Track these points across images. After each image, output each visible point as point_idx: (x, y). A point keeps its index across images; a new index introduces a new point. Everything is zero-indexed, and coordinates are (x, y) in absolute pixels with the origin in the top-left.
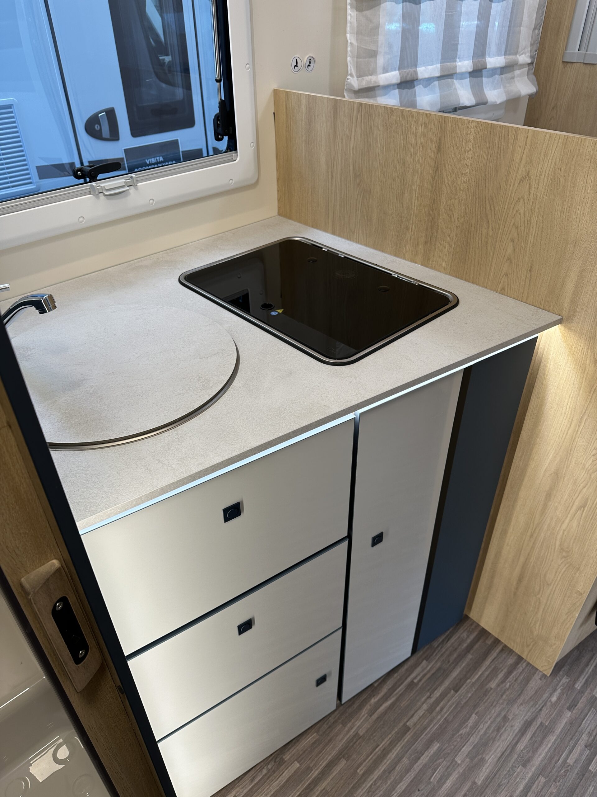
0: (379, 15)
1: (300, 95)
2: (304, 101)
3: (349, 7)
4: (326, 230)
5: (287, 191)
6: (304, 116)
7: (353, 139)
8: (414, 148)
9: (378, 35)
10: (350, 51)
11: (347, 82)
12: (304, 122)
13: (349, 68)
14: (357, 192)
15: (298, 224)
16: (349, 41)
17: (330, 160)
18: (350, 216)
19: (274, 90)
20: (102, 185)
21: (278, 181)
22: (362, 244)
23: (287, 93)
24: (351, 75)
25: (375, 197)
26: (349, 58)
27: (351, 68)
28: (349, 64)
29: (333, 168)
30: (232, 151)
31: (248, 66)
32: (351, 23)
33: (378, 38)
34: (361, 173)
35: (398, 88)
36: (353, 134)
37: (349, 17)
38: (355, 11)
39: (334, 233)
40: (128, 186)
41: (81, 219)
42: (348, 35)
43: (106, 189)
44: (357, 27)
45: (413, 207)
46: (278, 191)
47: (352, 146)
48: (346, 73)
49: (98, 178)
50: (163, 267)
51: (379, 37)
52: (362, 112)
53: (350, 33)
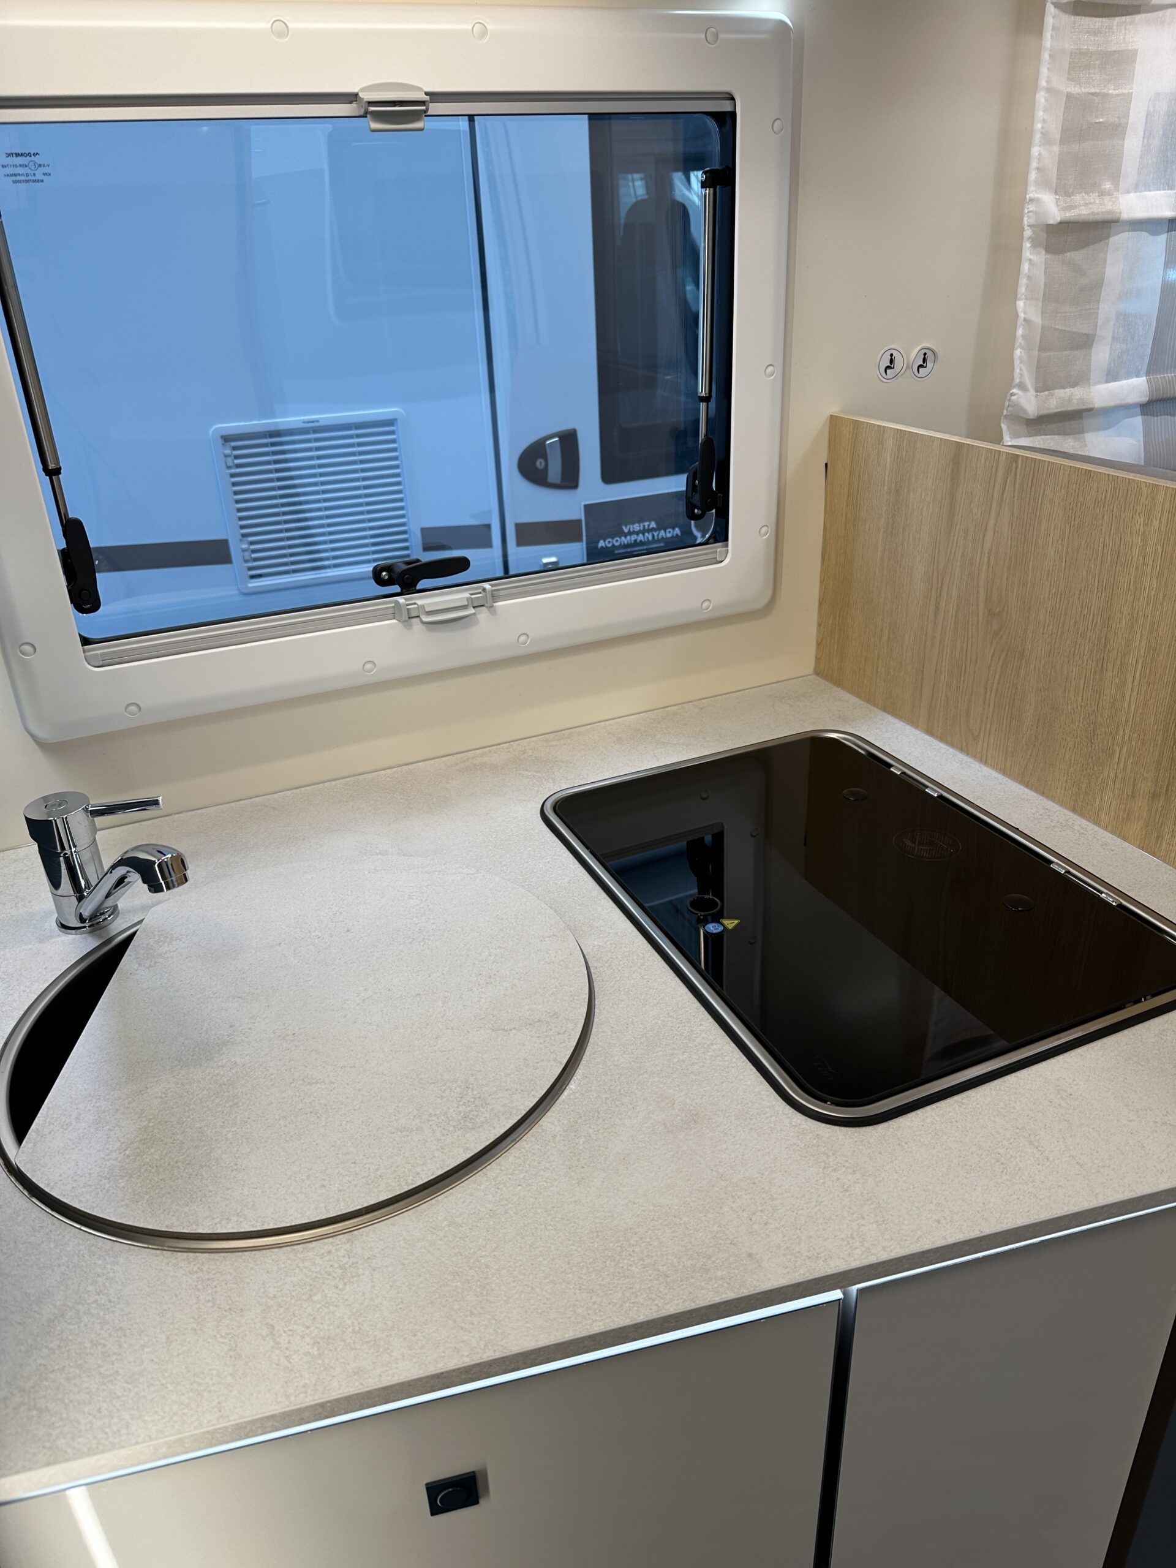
0: (1105, 259)
1: (884, 430)
2: (889, 443)
3: (1027, 245)
4: (913, 722)
5: (837, 628)
6: (887, 474)
7: (990, 532)
8: (1137, 568)
9: (1098, 301)
10: (1023, 337)
11: (1009, 400)
12: (886, 488)
13: (1017, 371)
14: (992, 650)
15: (853, 700)
16: (1022, 315)
17: (935, 573)
18: (970, 701)
19: (832, 416)
20: (420, 602)
21: (820, 604)
22: (994, 767)
23: (856, 423)
24: (1022, 386)
25: (1032, 667)
26: (1018, 352)
27: (1023, 371)
28: (1017, 363)
29: (941, 590)
30: (719, 542)
31: (770, 369)
32: (1029, 278)
33: (1098, 308)
34: (1003, 610)
35: (1143, 414)
36: (992, 522)
37: (1025, 267)
38: (1044, 252)
39: (930, 732)
40: (474, 607)
41: (368, 666)
42: (1020, 304)
43: (427, 610)
44: (1045, 286)
45: (1126, 705)
46: (819, 625)
47: (987, 546)
48: (1010, 383)
49: (419, 587)
50: (525, 773)
51: (1101, 306)
52: (1016, 475)
53: (1026, 299)
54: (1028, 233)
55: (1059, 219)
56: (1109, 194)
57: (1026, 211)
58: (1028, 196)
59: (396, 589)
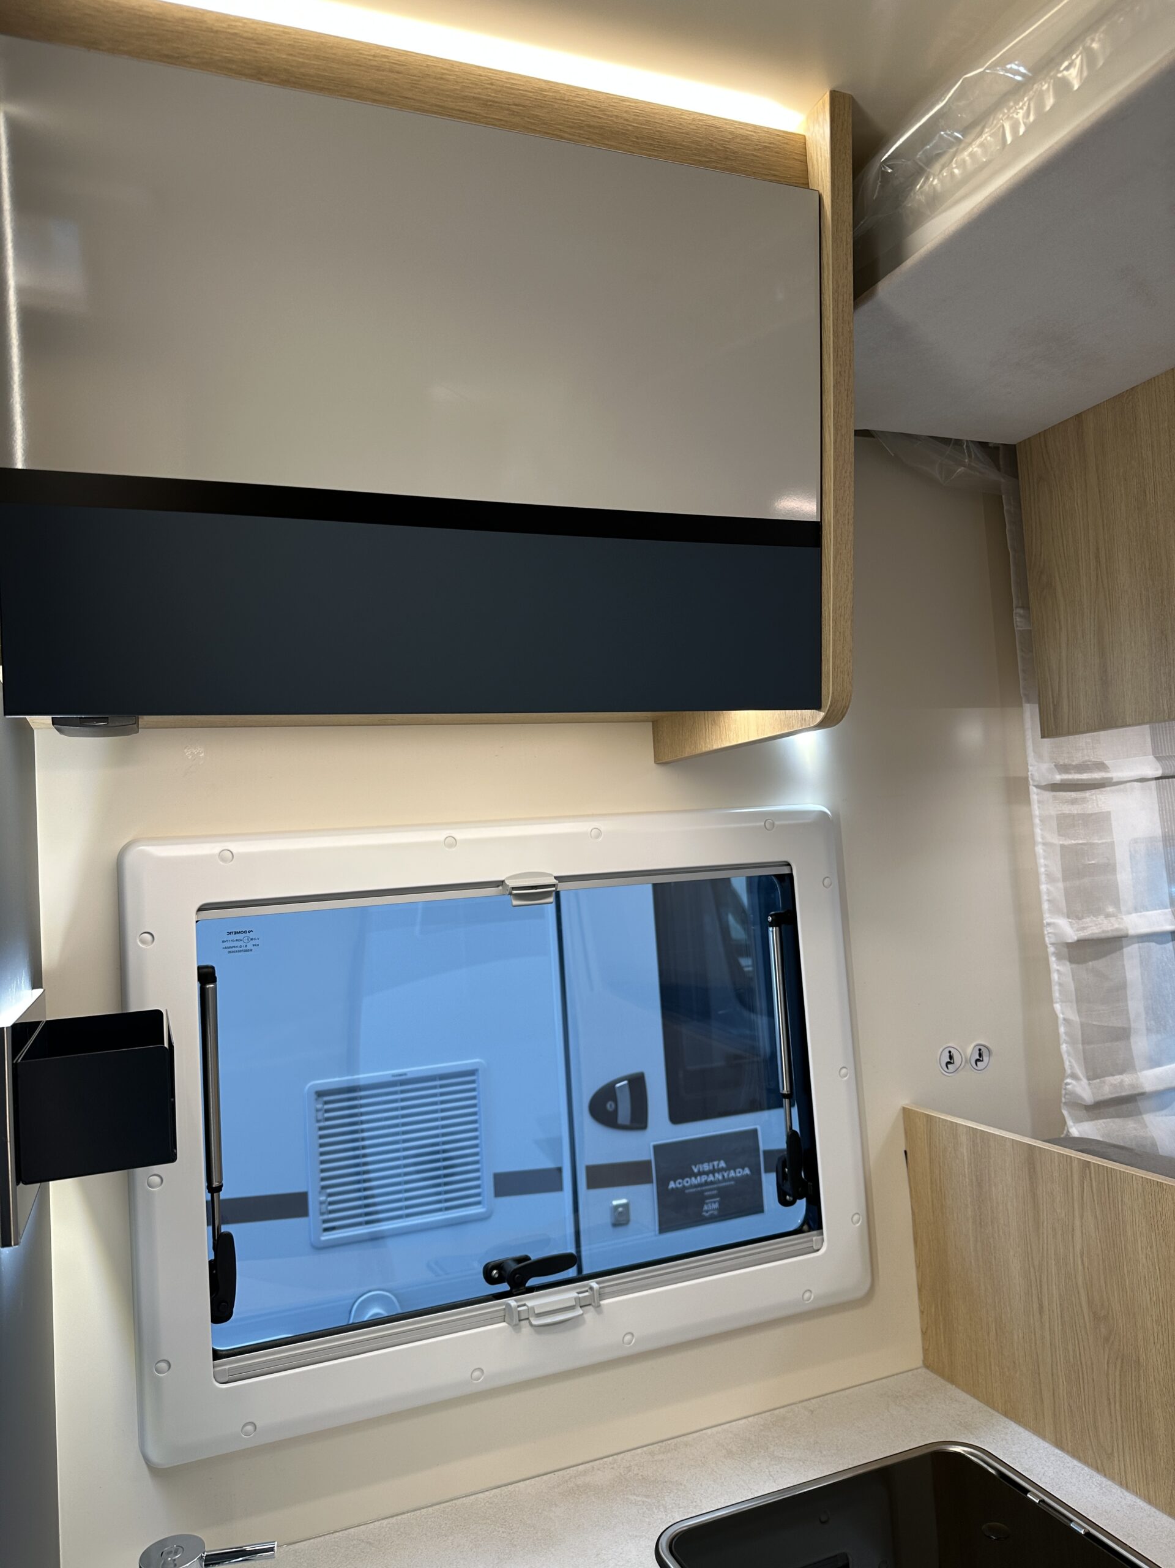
1: (955, 1125)
2: (963, 1139)
3: (1053, 959)
4: (1039, 1432)
5: (941, 1317)
6: (966, 1166)
7: (1078, 1233)
9: (1126, 1000)
10: (1066, 1033)
11: (1065, 1089)
12: (967, 1180)
13: (1067, 1064)
14: (1106, 1357)
15: (971, 1402)
16: (1061, 1016)
17: (1032, 1269)
18: (1095, 1411)
19: (904, 1109)
20: (530, 1304)
21: (920, 1290)
23: (929, 1117)
24: (1074, 1076)
25: (1152, 1379)
26: (1064, 1047)
27: (1071, 1061)
28: (1065, 1056)
29: (1041, 1287)
30: (813, 1230)
31: (844, 1071)
32: (1060, 984)
33: (1127, 1006)
34: (1108, 1313)
36: (1077, 1223)
37: (1055, 977)
38: (1068, 963)
39: (1059, 1444)
40: (581, 1307)
41: (477, 1373)
42: (1057, 1007)
43: (536, 1312)
44: (1076, 990)
46: (922, 1312)
47: (1078, 1247)
48: (1062, 1074)
49: (527, 1286)
51: (1130, 1003)
52: (1091, 1180)
53: (1062, 1001)
54: (1051, 949)
55: (1076, 938)
56: (1113, 915)
57: (1046, 932)
58: (1045, 922)
59: (505, 1287)
